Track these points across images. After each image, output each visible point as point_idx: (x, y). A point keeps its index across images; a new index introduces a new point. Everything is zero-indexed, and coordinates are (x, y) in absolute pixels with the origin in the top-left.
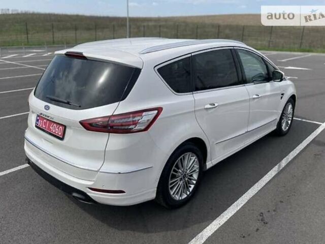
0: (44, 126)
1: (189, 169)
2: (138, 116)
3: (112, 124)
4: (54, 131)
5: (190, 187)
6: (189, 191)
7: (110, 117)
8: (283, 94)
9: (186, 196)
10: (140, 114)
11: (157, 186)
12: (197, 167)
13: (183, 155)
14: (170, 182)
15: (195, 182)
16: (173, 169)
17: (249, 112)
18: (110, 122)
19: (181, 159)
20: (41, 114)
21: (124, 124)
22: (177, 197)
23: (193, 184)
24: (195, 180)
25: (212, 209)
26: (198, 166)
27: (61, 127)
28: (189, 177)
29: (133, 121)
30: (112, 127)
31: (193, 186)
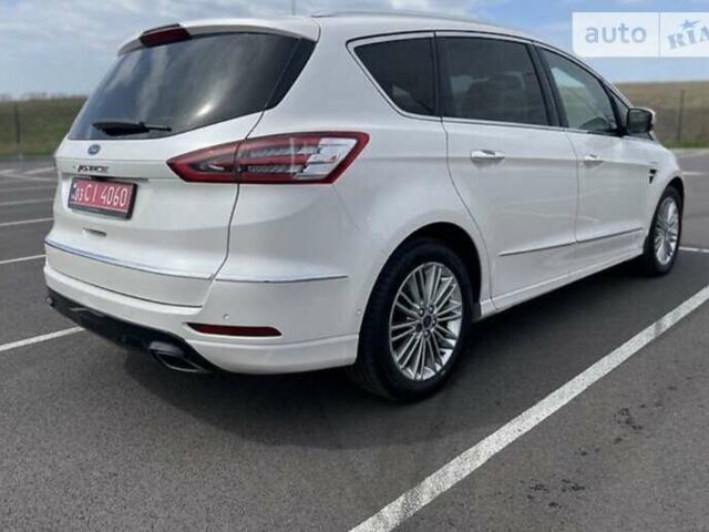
0: (87, 199)
1: (438, 305)
2: (309, 145)
3: (244, 162)
4: (109, 203)
5: (443, 354)
6: (441, 364)
7: (239, 143)
8: (653, 171)
9: (433, 373)
10: (314, 141)
11: (359, 331)
12: (456, 303)
13: (422, 266)
14: (392, 328)
15: (453, 343)
16: (398, 295)
17: (578, 199)
18: (239, 155)
19: (417, 274)
20: (81, 168)
21: (275, 160)
22: (411, 373)
23: (449, 347)
24: (453, 338)
25: (498, 403)
26: (460, 304)
27: (125, 189)
28: (437, 325)
29: (297, 156)
30: (245, 168)
31: (449, 353)
